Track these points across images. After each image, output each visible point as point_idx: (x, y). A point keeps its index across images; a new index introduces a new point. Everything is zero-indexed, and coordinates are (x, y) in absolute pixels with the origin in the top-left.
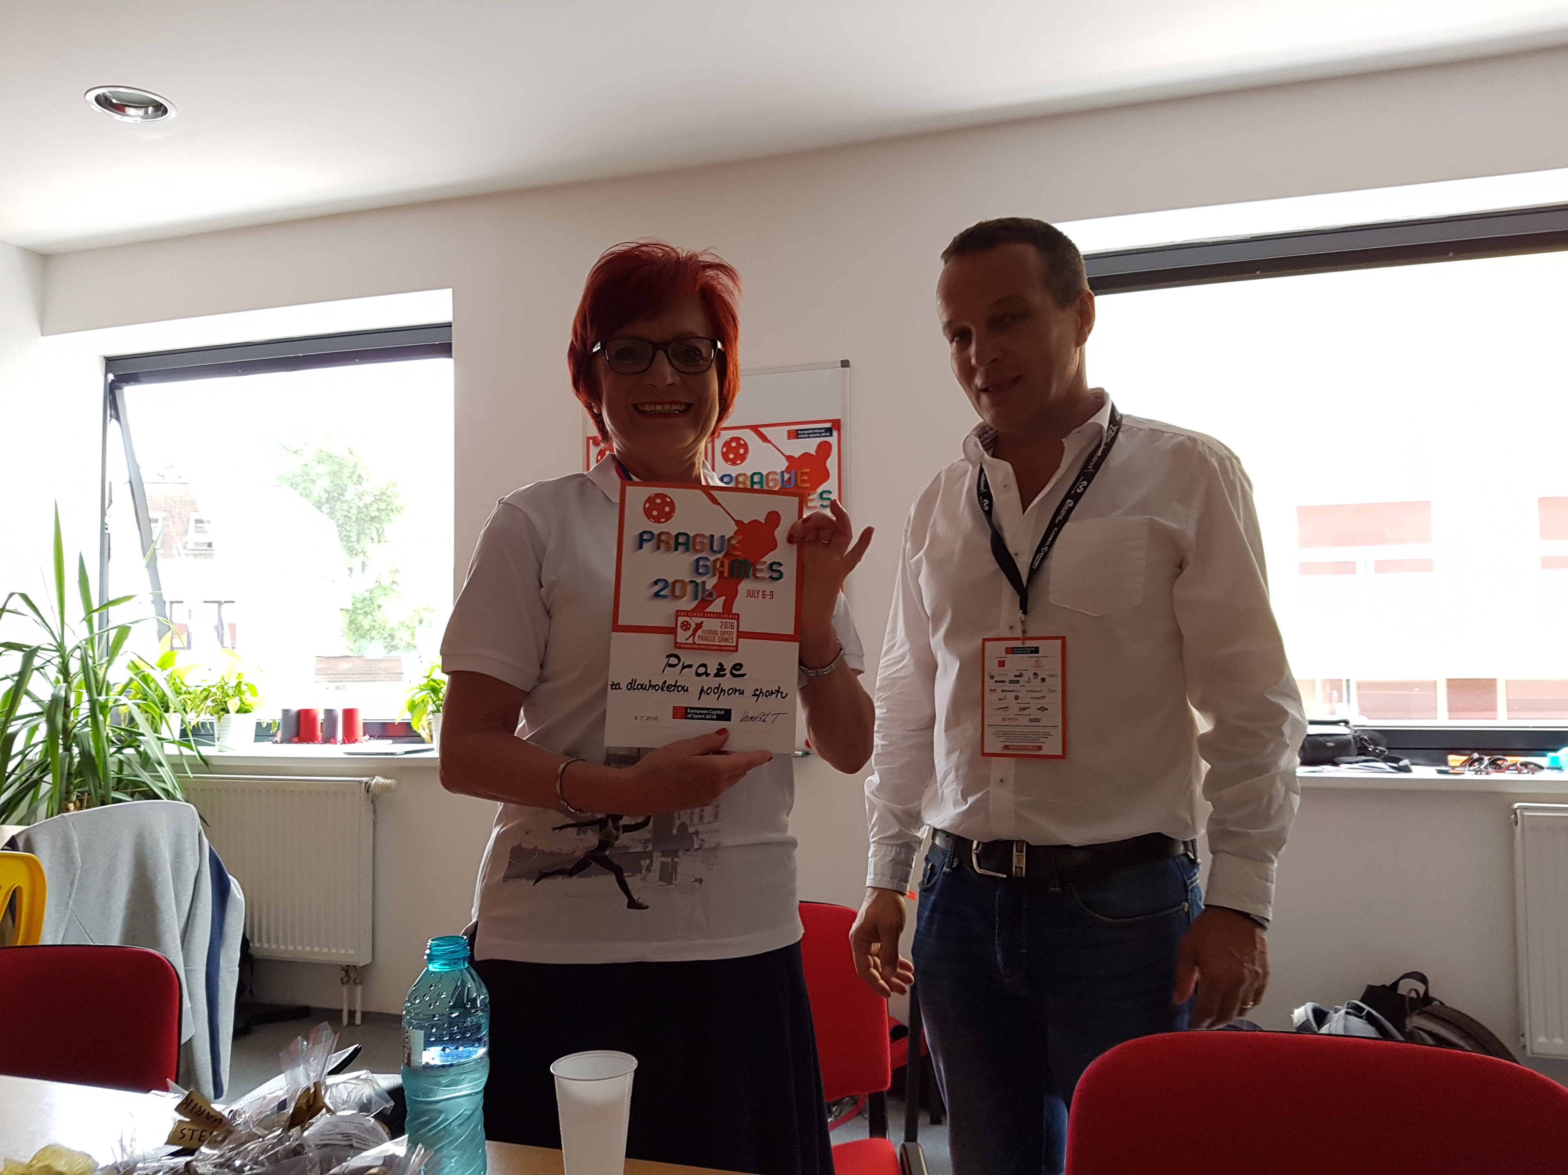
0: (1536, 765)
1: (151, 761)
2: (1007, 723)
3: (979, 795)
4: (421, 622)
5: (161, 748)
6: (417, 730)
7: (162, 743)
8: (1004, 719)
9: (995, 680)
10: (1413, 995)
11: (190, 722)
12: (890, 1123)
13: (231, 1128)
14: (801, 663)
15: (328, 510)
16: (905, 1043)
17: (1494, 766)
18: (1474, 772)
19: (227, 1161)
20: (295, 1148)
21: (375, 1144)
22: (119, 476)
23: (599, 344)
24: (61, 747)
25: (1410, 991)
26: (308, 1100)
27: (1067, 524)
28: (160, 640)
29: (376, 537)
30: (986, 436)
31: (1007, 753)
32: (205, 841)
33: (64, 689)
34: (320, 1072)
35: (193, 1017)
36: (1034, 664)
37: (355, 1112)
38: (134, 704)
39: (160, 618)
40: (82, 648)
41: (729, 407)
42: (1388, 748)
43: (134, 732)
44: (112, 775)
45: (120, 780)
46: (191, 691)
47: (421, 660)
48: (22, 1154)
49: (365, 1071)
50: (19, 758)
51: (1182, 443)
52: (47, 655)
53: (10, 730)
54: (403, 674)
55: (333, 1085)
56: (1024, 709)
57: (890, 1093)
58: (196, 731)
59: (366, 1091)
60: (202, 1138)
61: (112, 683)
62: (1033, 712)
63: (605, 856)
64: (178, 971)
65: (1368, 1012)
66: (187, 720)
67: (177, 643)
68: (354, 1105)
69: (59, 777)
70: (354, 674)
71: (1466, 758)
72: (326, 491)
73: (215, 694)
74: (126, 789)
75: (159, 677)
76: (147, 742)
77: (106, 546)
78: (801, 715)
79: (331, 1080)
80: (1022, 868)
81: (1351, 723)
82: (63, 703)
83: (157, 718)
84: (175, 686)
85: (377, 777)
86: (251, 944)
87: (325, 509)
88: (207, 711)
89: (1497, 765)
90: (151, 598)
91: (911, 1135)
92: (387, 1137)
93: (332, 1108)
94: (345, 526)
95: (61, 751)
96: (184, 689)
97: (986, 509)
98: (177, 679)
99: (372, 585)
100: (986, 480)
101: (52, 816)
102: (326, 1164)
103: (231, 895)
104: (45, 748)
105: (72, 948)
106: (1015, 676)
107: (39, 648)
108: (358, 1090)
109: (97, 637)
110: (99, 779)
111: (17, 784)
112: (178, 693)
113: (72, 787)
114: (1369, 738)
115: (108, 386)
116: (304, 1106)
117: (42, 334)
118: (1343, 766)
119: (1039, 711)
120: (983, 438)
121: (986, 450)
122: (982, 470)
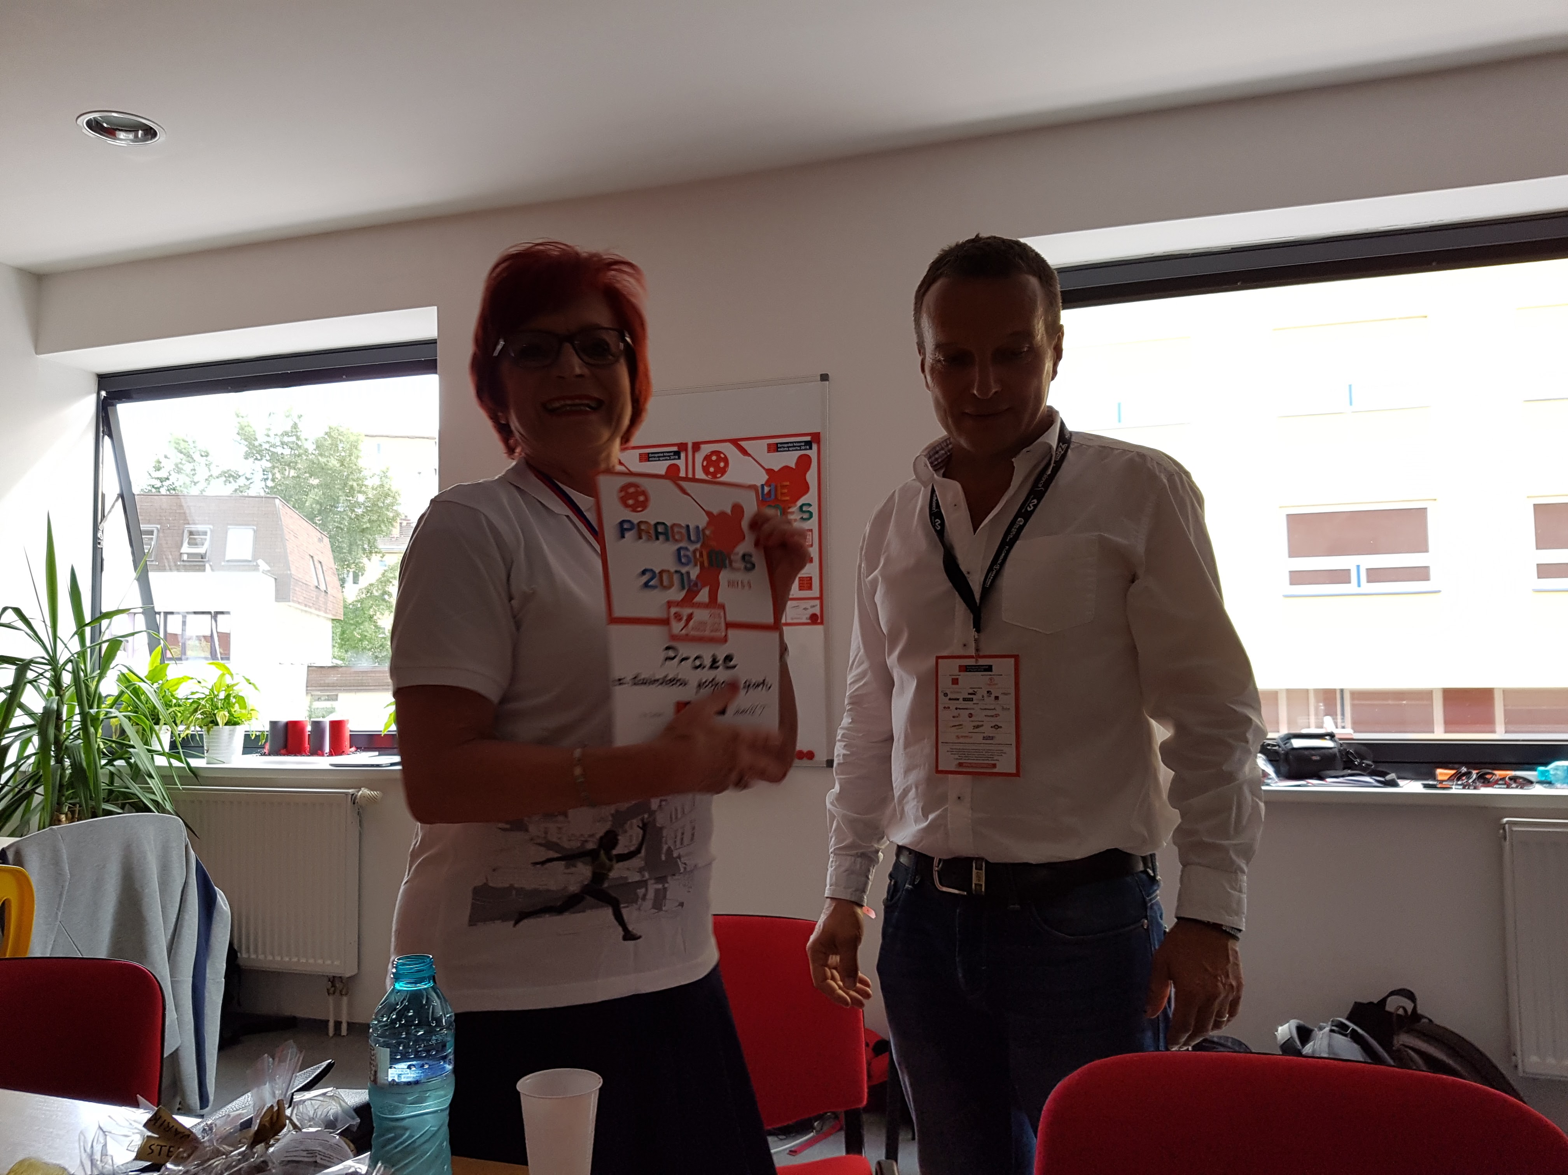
0: (1525, 779)
1: (141, 773)
2: (961, 740)
3: (938, 812)
5: (151, 760)
7: (152, 755)
8: (958, 737)
9: (948, 697)
10: (1401, 1012)
11: (179, 734)
12: (866, 1139)
13: (198, 1145)
15: (321, 522)
17: (1482, 781)
18: (1461, 787)
20: (259, 1164)
21: (338, 1161)
22: (111, 487)
23: (501, 341)
24: (53, 759)
25: (1398, 1009)
26: (271, 1118)
27: (1018, 542)
28: (150, 655)
29: (367, 548)
30: (937, 456)
31: (961, 770)
32: (192, 853)
33: (56, 701)
34: (287, 1089)
35: (179, 1028)
36: (987, 682)
37: (320, 1129)
38: (125, 716)
39: (152, 631)
40: (74, 662)
42: (1373, 762)
43: (125, 744)
44: (103, 786)
45: (111, 792)
46: (181, 703)
49: (332, 1088)
50: (12, 770)
51: (1130, 460)
52: (40, 668)
53: (4, 742)
55: (300, 1102)
56: (978, 727)
57: (866, 1109)
58: (186, 742)
59: (333, 1109)
60: (168, 1155)
61: (104, 694)
62: (987, 730)
65: (1353, 1029)
66: (177, 733)
68: (320, 1122)
69: (50, 790)
71: (1453, 772)
72: (318, 503)
73: (205, 706)
74: (117, 801)
75: (149, 690)
76: (137, 754)
77: (99, 560)
79: (299, 1097)
80: (982, 885)
81: (1337, 737)
82: (55, 716)
83: (148, 730)
84: (166, 699)
85: (363, 789)
86: (239, 954)
87: (317, 520)
88: (197, 723)
89: (1486, 779)
90: (142, 611)
92: (351, 1154)
93: (298, 1124)
94: (337, 538)
95: (52, 762)
96: (174, 701)
97: (938, 529)
98: (167, 692)
99: (363, 595)
100: (937, 500)
101: (44, 828)
103: (217, 906)
104: (37, 760)
105: (60, 960)
106: (969, 694)
107: (31, 661)
108: (324, 1107)
109: (89, 650)
110: (90, 791)
111: (10, 796)
112: (168, 705)
113: (64, 799)
114: (1355, 751)
115: (101, 403)
116: (267, 1124)
117: (37, 353)
118: (1329, 780)
119: (993, 729)
120: (933, 458)
121: (935, 470)
122: (933, 491)
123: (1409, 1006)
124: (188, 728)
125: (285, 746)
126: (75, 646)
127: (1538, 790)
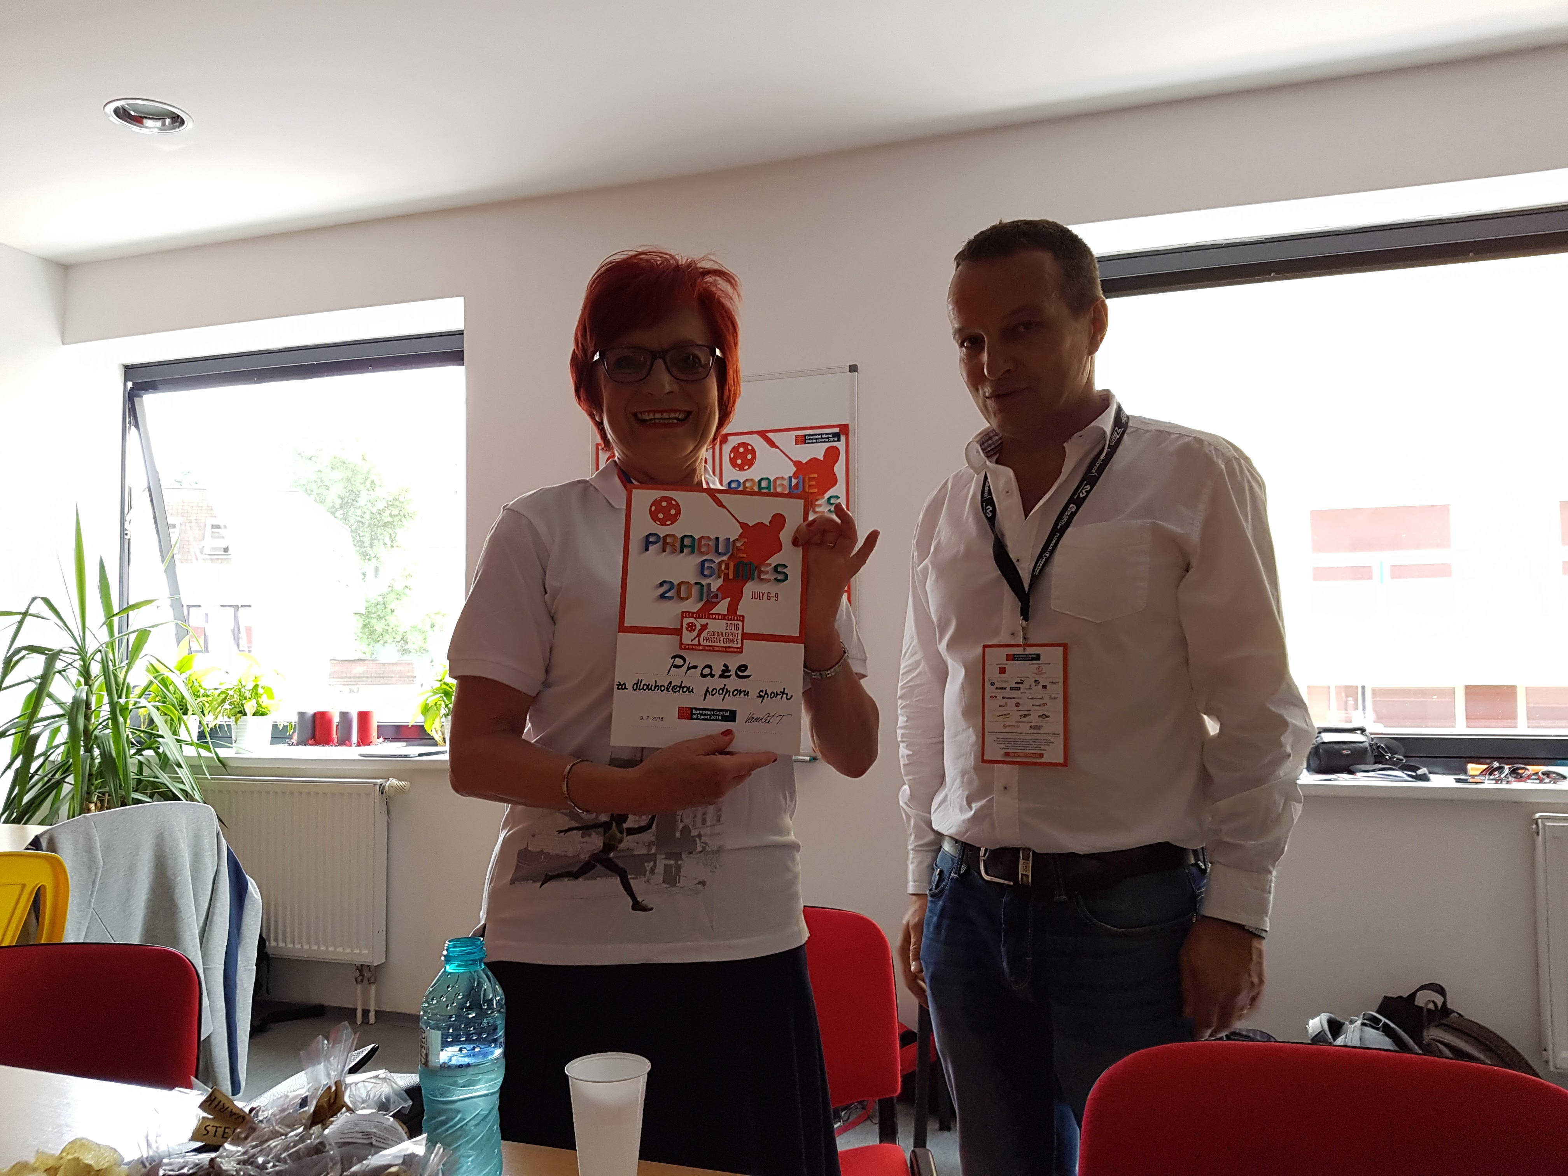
1: (170, 762)
2: (1007, 730)
3: (983, 802)
4: (433, 626)
6: (430, 733)
7: (181, 745)
8: (1005, 726)
9: (995, 686)
10: (1431, 1006)
11: (207, 724)
12: (900, 1129)
13: (254, 1125)
14: (805, 666)
15: (342, 516)
16: (914, 1048)
17: (1515, 775)
18: (1494, 782)
19: (250, 1158)
20: (316, 1146)
21: (393, 1143)
22: (137, 481)
23: (598, 353)
24: (82, 748)
25: (1427, 1003)
26: (329, 1100)
27: (1069, 530)
28: (178, 645)
29: (388, 542)
30: (990, 442)
31: (1008, 760)
32: (224, 842)
33: (85, 691)
34: (340, 1071)
35: (212, 1015)
36: (1036, 671)
37: (374, 1111)
38: (153, 706)
39: (179, 622)
40: (103, 652)
41: (731, 413)
42: (1405, 757)
43: (154, 734)
46: (209, 694)
47: (432, 664)
48: (50, 1146)
49: (384, 1071)
50: (41, 759)
51: (1187, 445)
52: (69, 658)
53: (33, 732)
54: (415, 677)
55: (352, 1084)
56: (1025, 716)
57: (900, 1098)
58: (214, 732)
59: (384, 1090)
60: (225, 1136)
61: (132, 685)
62: (1035, 720)
63: (610, 859)
64: (198, 969)
65: (1385, 1022)
66: (205, 723)
67: (195, 646)
68: (373, 1104)
69: (80, 779)
70: (367, 677)
71: (1485, 767)
72: (339, 497)
73: (233, 697)
74: (146, 790)
75: (177, 680)
77: (126, 551)
78: (806, 720)
79: (350, 1079)
80: (1028, 875)
81: (1367, 732)
83: (176, 720)
85: (391, 779)
86: (267, 943)
87: (339, 513)
88: (225, 714)
89: (1518, 774)
90: (169, 602)
91: (920, 1141)
92: (405, 1136)
93: (351, 1105)
94: (359, 532)
95: (82, 752)
96: (202, 692)
97: (989, 516)
98: (195, 682)
99: (385, 590)
100: (989, 487)
101: (74, 817)
102: (346, 1162)
103: (248, 894)
104: (66, 749)
105: (95, 946)
106: (1016, 683)
107: (60, 651)
108: (376, 1090)
109: (117, 640)
110: (120, 780)
111: (40, 785)
112: (196, 696)
113: (93, 788)
114: (1385, 745)
115: (127, 393)
116: (325, 1105)
117: (63, 344)
118: (1359, 774)
119: (1041, 719)
120: (986, 444)
121: (988, 457)
122: (986, 478)
123: (1439, 1000)
124: (216, 718)
125: (313, 737)
126: (104, 636)
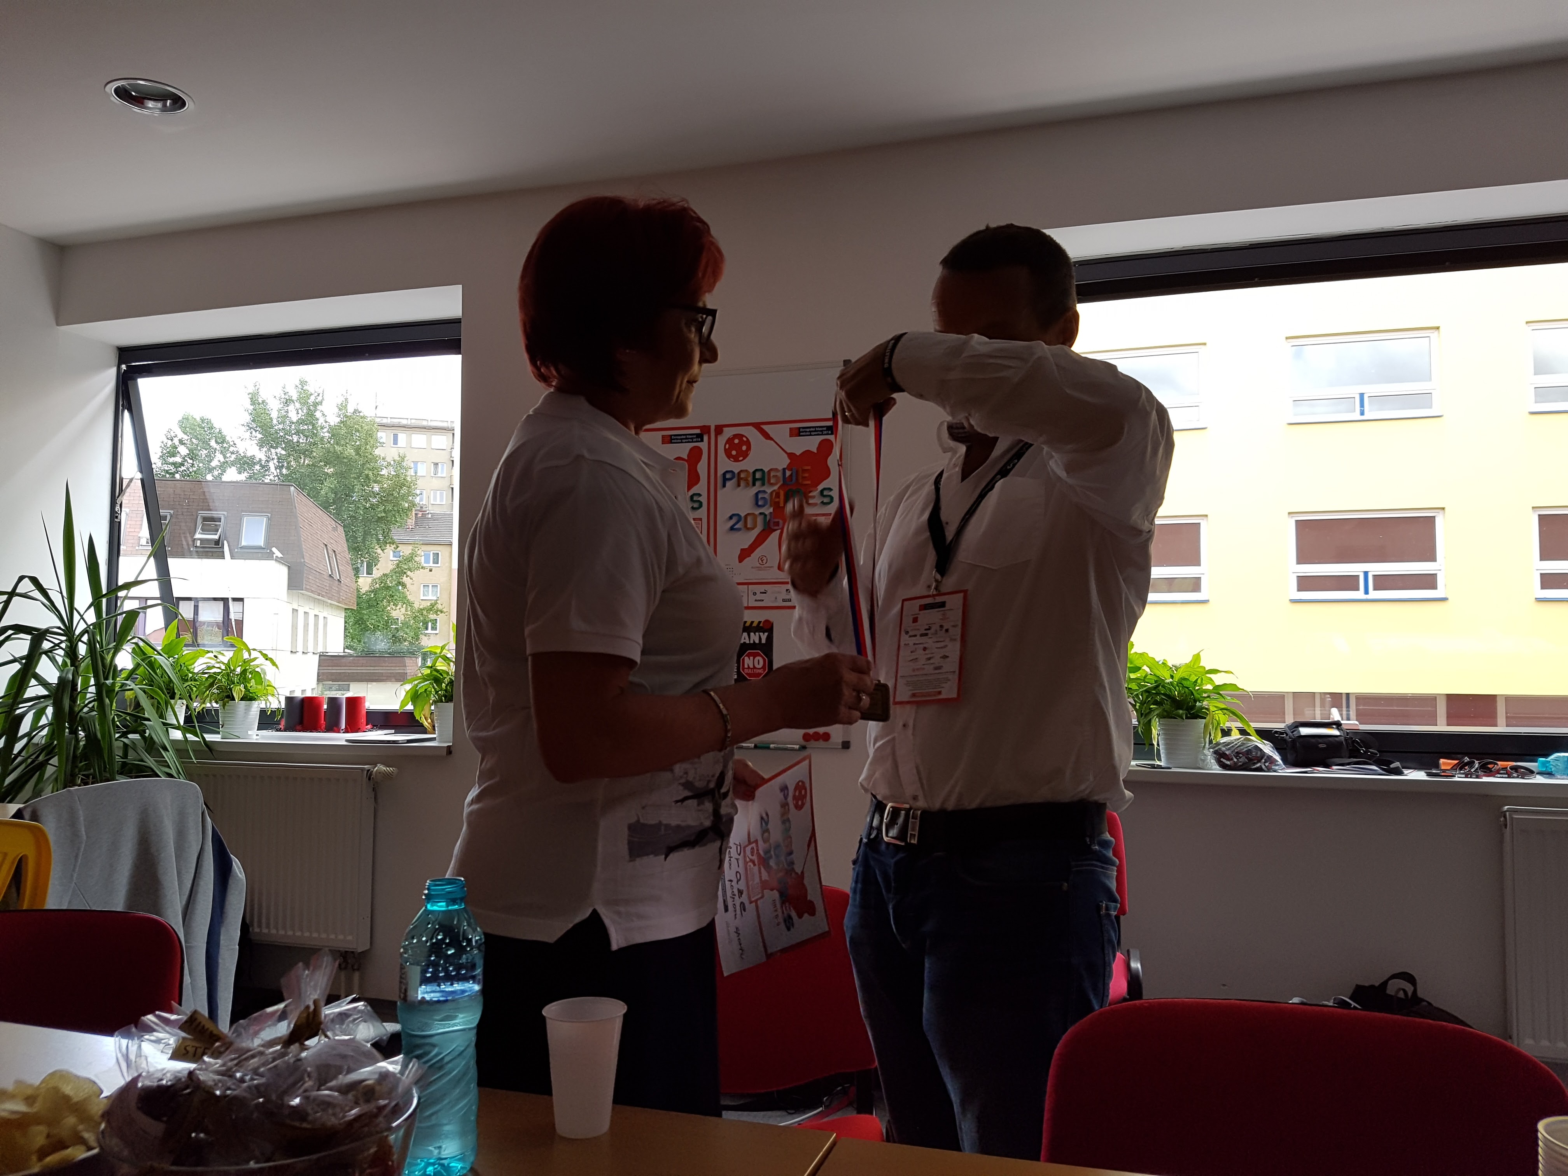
0: (1526, 769)
1: (156, 746)
2: (915, 673)
5: (165, 734)
6: (419, 720)
7: (167, 729)
10: (1401, 995)
11: (195, 709)
15: (335, 511)
17: (1484, 770)
18: (1464, 776)
19: (228, 1070)
21: (369, 1063)
24: (67, 730)
25: (1398, 992)
26: (308, 1017)
28: (166, 627)
29: (382, 538)
31: (913, 700)
32: (208, 820)
33: (71, 672)
35: (193, 992)
38: (140, 689)
40: (90, 633)
42: (1378, 751)
43: (140, 717)
44: (118, 758)
45: (125, 764)
46: (197, 678)
50: (25, 740)
52: (55, 639)
53: (18, 712)
56: (930, 658)
58: (201, 717)
62: (937, 661)
66: (192, 707)
69: (64, 760)
71: (1456, 762)
72: (333, 492)
73: (220, 681)
74: (131, 773)
75: (166, 663)
76: (152, 727)
77: (116, 534)
80: (915, 834)
81: (1343, 727)
82: (70, 687)
83: (163, 704)
84: (182, 673)
85: (379, 765)
86: (251, 929)
87: (332, 509)
88: (212, 698)
89: (1488, 768)
90: (157, 584)
94: (352, 527)
95: (66, 734)
96: (190, 675)
99: (377, 586)
101: (58, 791)
103: (233, 872)
104: (50, 731)
107: (47, 631)
109: (105, 621)
110: (105, 762)
112: (184, 679)
114: (1360, 740)
115: (121, 377)
117: (58, 325)
118: (1335, 767)
119: (942, 659)
123: (1409, 988)
124: (204, 703)
125: (301, 722)
126: (91, 617)
127: (1539, 780)
